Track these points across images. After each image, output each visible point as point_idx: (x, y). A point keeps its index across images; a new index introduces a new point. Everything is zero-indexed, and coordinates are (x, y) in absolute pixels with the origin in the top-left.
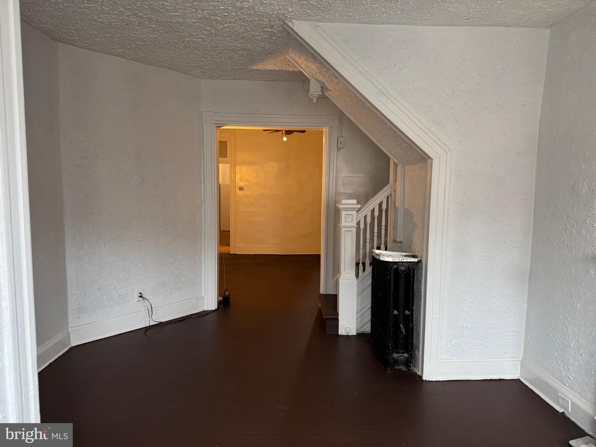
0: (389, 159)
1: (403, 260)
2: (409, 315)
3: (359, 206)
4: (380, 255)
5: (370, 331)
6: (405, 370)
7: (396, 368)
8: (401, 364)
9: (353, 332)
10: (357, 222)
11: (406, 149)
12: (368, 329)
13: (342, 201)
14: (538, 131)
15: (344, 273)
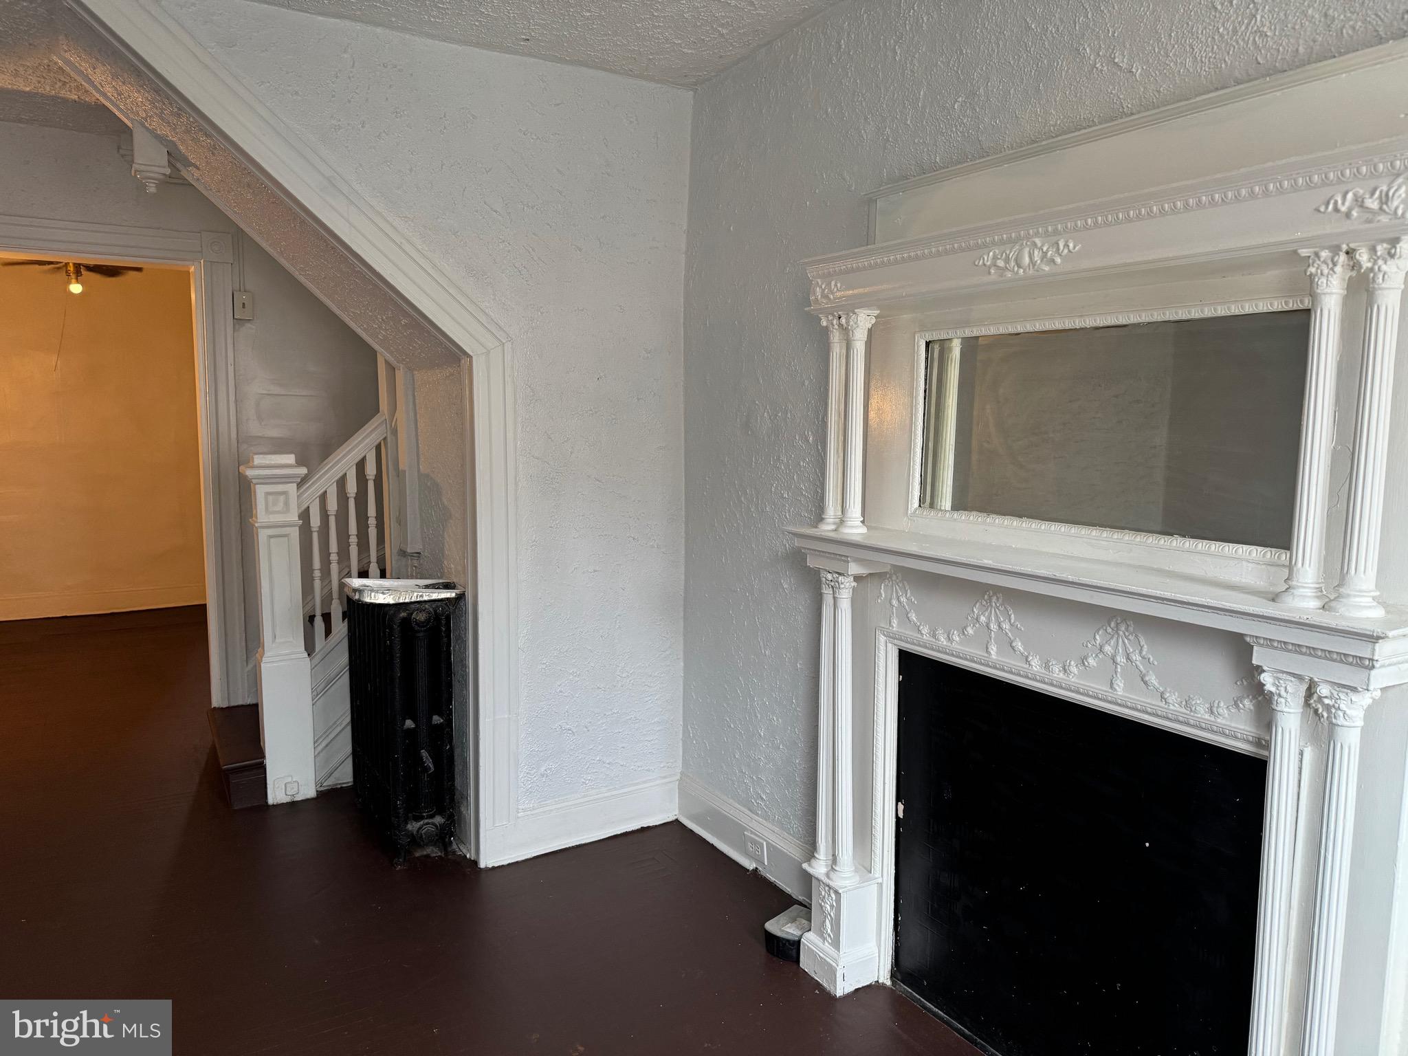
0: (373, 354)
1: (422, 596)
2: (441, 723)
3: (303, 471)
4: (364, 590)
5: (352, 780)
6: (440, 854)
7: (417, 855)
8: (427, 845)
9: (309, 792)
10: (300, 511)
11: (409, 329)
12: (345, 776)
13: (253, 458)
14: (683, 306)
15: (274, 645)
